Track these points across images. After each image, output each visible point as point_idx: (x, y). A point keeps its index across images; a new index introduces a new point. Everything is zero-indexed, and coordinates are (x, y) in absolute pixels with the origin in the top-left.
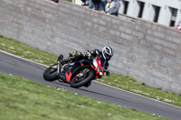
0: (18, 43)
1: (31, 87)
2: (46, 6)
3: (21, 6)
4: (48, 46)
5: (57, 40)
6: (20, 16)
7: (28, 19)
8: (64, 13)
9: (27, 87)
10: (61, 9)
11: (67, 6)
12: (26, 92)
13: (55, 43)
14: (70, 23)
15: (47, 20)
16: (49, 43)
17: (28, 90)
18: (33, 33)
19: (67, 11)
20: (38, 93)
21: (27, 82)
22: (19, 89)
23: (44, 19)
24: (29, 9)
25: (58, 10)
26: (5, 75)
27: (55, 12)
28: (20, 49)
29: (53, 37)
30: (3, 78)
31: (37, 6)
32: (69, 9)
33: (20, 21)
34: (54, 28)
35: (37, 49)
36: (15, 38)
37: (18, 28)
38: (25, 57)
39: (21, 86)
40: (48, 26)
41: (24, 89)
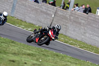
0: (66, 36)
1: (72, 60)
2: (81, 16)
3: (68, 16)
4: (82, 38)
5: (87, 35)
6: (67, 21)
7: (71, 23)
8: (91, 20)
9: (70, 61)
10: (90, 18)
11: (93, 16)
12: (69, 63)
13: (86, 36)
14: (94, 25)
15: (82, 24)
16: (83, 37)
17: (70, 62)
18: (74, 31)
19: (93, 19)
20: (76, 64)
21: (70, 58)
22: (66, 61)
23: (80, 23)
24: (72, 18)
25: (88, 19)
26: (58, 53)
27: (86, 20)
28: (66, 40)
29: (85, 33)
30: (57, 55)
31: (76, 16)
32: (94, 18)
33: (67, 24)
34: (86, 28)
35: (76, 40)
36: (64, 33)
37: (66, 28)
38: (70, 44)
39: (67, 60)
40: (82, 27)
41: (68, 61)
